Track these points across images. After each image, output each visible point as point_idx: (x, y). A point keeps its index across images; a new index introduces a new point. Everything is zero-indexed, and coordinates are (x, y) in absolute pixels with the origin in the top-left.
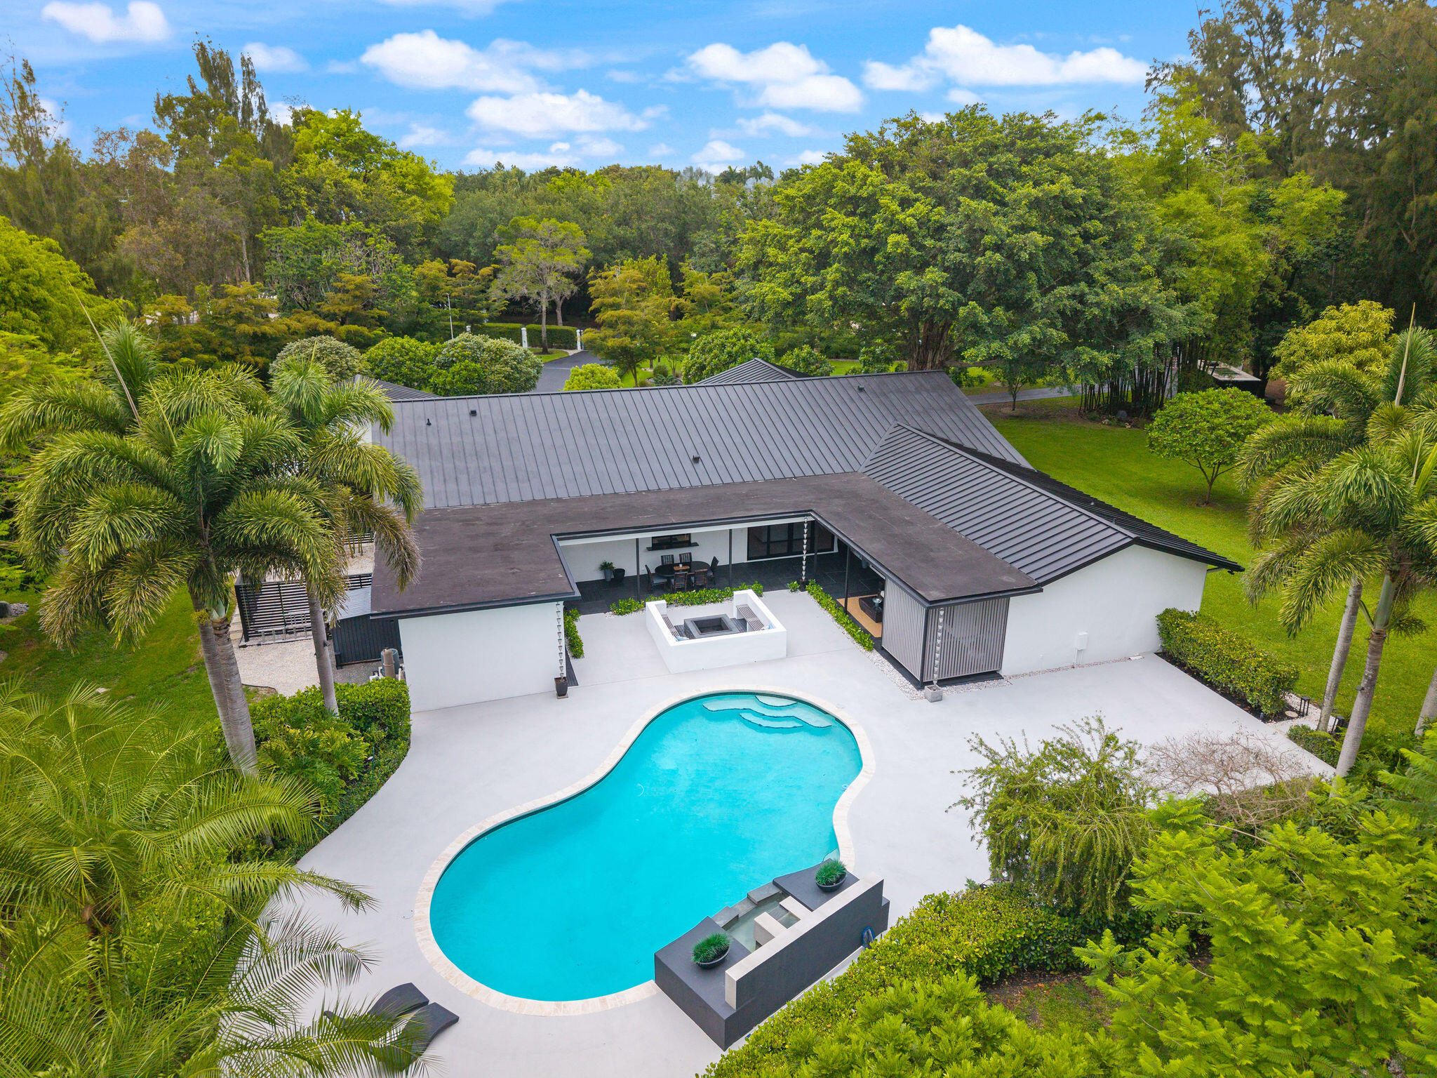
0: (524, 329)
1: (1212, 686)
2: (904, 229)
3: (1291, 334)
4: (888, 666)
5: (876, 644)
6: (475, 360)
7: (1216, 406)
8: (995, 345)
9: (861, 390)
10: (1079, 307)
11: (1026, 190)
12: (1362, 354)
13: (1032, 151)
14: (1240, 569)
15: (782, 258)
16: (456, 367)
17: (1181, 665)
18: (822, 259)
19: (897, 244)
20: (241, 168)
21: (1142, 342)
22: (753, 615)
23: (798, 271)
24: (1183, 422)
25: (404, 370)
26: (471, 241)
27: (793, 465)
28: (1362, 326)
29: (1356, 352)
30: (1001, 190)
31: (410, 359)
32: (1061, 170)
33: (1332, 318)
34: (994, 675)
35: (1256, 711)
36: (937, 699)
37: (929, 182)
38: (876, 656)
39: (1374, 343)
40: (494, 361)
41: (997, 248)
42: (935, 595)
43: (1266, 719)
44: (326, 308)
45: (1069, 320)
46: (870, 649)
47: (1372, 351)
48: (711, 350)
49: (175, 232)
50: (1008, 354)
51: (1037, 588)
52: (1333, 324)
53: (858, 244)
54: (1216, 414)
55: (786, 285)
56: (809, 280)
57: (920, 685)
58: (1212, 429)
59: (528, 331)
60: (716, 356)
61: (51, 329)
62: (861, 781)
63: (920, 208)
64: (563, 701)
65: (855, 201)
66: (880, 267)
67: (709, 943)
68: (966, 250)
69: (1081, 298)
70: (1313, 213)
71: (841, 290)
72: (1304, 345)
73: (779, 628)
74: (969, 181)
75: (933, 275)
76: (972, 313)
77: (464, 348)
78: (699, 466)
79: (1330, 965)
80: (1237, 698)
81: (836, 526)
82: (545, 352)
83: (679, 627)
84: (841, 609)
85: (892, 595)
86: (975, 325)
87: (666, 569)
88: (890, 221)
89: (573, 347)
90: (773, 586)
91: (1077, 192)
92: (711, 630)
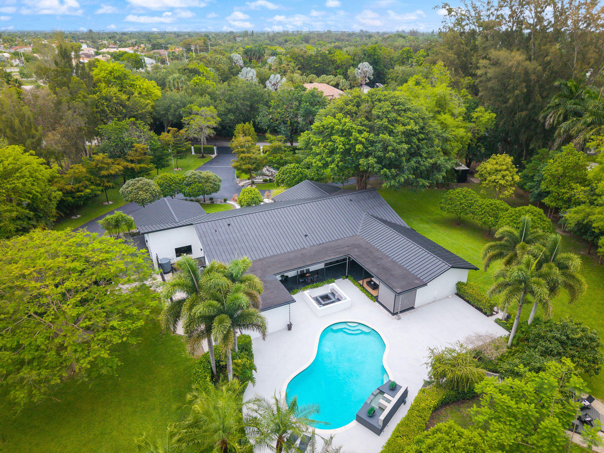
0: (192, 147)
1: (473, 306)
2: (361, 143)
3: (482, 164)
4: (382, 308)
5: (376, 299)
6: (200, 182)
7: (461, 196)
8: (393, 182)
9: (351, 200)
10: (418, 166)
11: (400, 128)
12: (505, 173)
13: (400, 110)
14: (478, 269)
15: (318, 151)
16: (193, 186)
17: (463, 298)
18: (332, 152)
19: (359, 149)
20: (85, 100)
21: (438, 176)
22: (337, 293)
23: (324, 156)
24: (452, 201)
25: (172, 188)
26: (169, 113)
27: (338, 236)
28: (503, 163)
29: (502, 172)
30: (391, 127)
31: (174, 183)
32: (411, 118)
33: (494, 159)
34: (413, 308)
35: (485, 314)
36: (399, 319)
37: (366, 122)
38: (377, 304)
39: (507, 170)
40: (206, 182)
41: (393, 151)
42: (399, 291)
43: (488, 316)
44: (130, 158)
45: (415, 171)
46: (374, 301)
47: (507, 172)
48: (286, 174)
49: (64, 131)
50: (397, 184)
51: (425, 285)
52: (495, 162)
53: (345, 147)
54: (461, 199)
55: (320, 160)
56: (329, 159)
57: (394, 314)
58: (461, 204)
59: (194, 148)
60: (289, 176)
61: (40, 188)
62: (387, 350)
63: (365, 134)
64: (290, 331)
65: (343, 131)
66: (353, 155)
67: (371, 410)
68: (383, 151)
69: (419, 163)
70: (486, 122)
71: (340, 164)
72: (486, 168)
73: (349, 299)
74: (382, 125)
75: (372, 160)
76: (385, 172)
77: (195, 178)
78: (307, 238)
79: (523, 411)
80: (480, 310)
81: (360, 261)
82: (203, 157)
83: (316, 299)
84: (362, 286)
85: (382, 287)
86: (386, 175)
87: (302, 275)
88: (356, 139)
89: (213, 153)
90: (337, 277)
91: (416, 128)
92: (325, 299)
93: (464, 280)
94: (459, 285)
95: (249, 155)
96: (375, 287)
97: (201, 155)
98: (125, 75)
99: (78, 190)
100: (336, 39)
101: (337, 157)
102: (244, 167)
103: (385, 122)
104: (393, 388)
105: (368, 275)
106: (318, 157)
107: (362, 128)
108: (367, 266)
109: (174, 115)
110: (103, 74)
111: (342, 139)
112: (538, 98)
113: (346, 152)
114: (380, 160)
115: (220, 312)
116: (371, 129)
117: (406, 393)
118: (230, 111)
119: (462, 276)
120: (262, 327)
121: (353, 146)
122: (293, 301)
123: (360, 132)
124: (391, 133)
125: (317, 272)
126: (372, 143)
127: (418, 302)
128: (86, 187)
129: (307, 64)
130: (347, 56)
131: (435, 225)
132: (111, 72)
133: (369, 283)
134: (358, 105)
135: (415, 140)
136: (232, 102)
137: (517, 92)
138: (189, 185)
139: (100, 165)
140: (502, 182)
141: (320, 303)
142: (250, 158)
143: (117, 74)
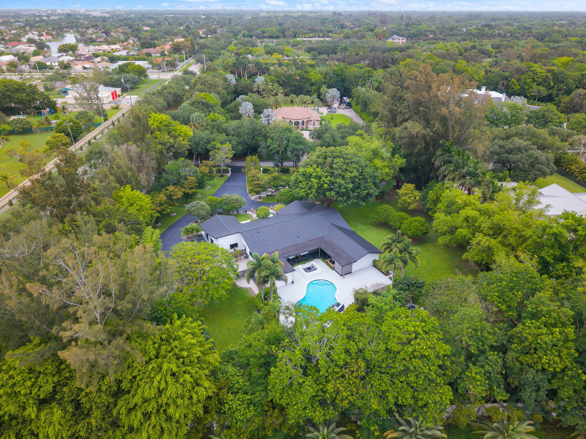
1: (380, 271)
2: (326, 183)
4: (336, 273)
5: (333, 269)
6: (232, 203)
7: (384, 210)
8: (345, 204)
9: (321, 215)
12: (410, 195)
17: (376, 267)
19: (326, 187)
22: (315, 266)
25: (216, 206)
27: (315, 237)
31: (217, 203)
33: (405, 187)
34: (351, 272)
35: (385, 275)
36: (344, 278)
38: (334, 271)
39: (412, 193)
40: (236, 202)
41: (344, 188)
42: (343, 264)
44: (185, 186)
45: (358, 197)
47: (412, 195)
48: (283, 196)
50: (347, 205)
51: (357, 261)
53: (318, 185)
54: (383, 212)
56: (309, 192)
57: (342, 275)
60: (285, 197)
62: (337, 291)
63: (329, 178)
64: (293, 284)
65: (317, 176)
68: (339, 188)
69: (359, 193)
70: (400, 164)
71: (316, 194)
72: (400, 193)
73: (320, 269)
75: (333, 193)
77: (229, 200)
78: (299, 238)
80: (383, 273)
81: (325, 250)
82: (222, 176)
83: (304, 269)
84: (327, 262)
85: (336, 263)
86: (341, 201)
87: (297, 258)
88: (324, 181)
89: (228, 173)
90: (314, 258)
91: (357, 174)
92: (309, 269)
93: (377, 259)
94: (374, 261)
95: (259, 182)
96: (333, 263)
97: (220, 174)
98: (170, 123)
99: (163, 210)
100: (310, 29)
101: (314, 191)
102: (256, 190)
103: (340, 171)
104: (338, 305)
105: (330, 257)
106: (303, 190)
107: (326, 174)
108: (329, 253)
109: (202, 149)
110: (156, 124)
111: (317, 181)
112: (431, 149)
113: (319, 188)
114: (337, 193)
115: (271, 274)
116: (332, 174)
117: (343, 306)
118: (239, 143)
119: (376, 257)
120: (286, 280)
121: (322, 185)
122: (295, 270)
123: (326, 177)
124: (343, 177)
125: (304, 256)
126: (333, 183)
127: (353, 270)
128: (167, 208)
129: (288, 82)
130: (320, 76)
131: (370, 226)
132: (161, 122)
133: (330, 261)
134: (325, 158)
135: (357, 180)
136: (241, 137)
137: (419, 146)
138: (226, 204)
139: (172, 193)
140: (409, 201)
141: (306, 271)
142: (259, 184)
143: (165, 123)
